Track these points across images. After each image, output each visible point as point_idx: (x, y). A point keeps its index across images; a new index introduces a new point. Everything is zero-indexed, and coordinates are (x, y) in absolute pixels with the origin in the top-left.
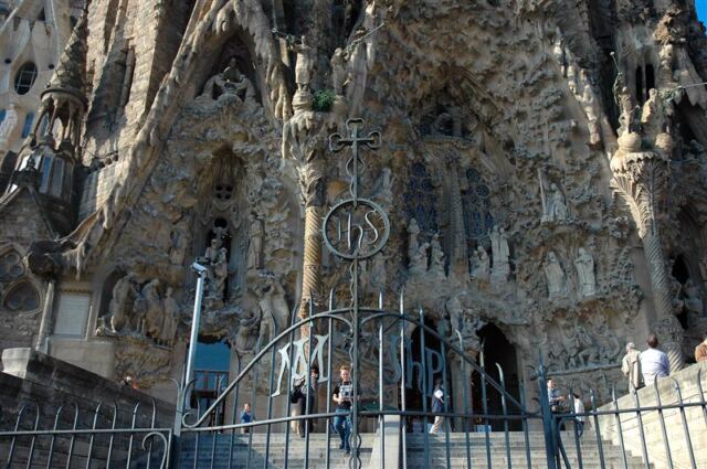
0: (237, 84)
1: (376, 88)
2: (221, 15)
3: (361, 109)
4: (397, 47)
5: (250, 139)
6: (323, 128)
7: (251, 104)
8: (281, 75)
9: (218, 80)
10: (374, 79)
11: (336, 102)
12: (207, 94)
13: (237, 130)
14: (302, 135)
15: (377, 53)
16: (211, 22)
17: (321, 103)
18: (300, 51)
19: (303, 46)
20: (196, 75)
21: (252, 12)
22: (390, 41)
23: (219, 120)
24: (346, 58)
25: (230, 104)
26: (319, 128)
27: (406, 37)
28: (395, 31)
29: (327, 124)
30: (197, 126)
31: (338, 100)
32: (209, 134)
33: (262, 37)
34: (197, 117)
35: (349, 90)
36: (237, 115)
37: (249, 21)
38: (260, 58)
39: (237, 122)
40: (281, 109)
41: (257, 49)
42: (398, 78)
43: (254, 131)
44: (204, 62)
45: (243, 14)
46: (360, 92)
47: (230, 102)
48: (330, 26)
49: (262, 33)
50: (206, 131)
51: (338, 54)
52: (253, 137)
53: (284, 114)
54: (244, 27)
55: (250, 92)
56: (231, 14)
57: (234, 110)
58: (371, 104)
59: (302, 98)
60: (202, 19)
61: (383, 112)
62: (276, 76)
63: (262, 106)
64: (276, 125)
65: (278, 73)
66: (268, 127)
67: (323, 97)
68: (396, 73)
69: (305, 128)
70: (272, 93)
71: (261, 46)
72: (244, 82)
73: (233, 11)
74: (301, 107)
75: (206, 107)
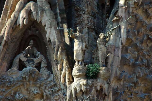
0: (35, 59)
1: (128, 56)
2: (23, 14)
3: (119, 73)
4: (142, 25)
5: (45, 97)
6: (93, 91)
7: (44, 72)
8: (64, 53)
9: (22, 57)
10: (127, 49)
11: (101, 72)
12: (15, 68)
13: (36, 92)
14: (79, 95)
15: (128, 32)
16: (16, 19)
17: (91, 73)
18: (76, 37)
19: (78, 34)
20: (7, 55)
21: (43, 10)
22: (137, 21)
23: (23, 85)
24: (107, 39)
25: (31, 74)
26: (91, 90)
27: (148, 17)
28: (140, 14)
29: (96, 87)
30: (9, 91)
31: (103, 70)
32: (17, 95)
33: (51, 27)
34: (8, 84)
35: (110, 61)
36: (35, 81)
37: (41, 17)
38: (50, 41)
39: (36, 86)
40: (65, 77)
41: (47, 36)
42: (144, 46)
43: (48, 92)
44: (12, 45)
45: (37, 12)
46: (118, 60)
47: (31, 73)
48: (96, 10)
49: (51, 25)
50: (15, 93)
51: (101, 37)
52: (47, 96)
53: (67, 80)
54: (39, 21)
55: (44, 64)
56: (29, 13)
57: (34, 78)
58: (126, 68)
59: (79, 71)
60: (10, 17)
61: (134, 73)
62: (61, 54)
63: (52, 73)
64: (62, 87)
65: (62, 51)
66: (57, 89)
67: (93, 69)
68: (142, 42)
69: (81, 90)
70: (59, 65)
71: (50, 34)
72: (40, 57)
73: (31, 10)
74: (78, 76)
75: (14, 77)
